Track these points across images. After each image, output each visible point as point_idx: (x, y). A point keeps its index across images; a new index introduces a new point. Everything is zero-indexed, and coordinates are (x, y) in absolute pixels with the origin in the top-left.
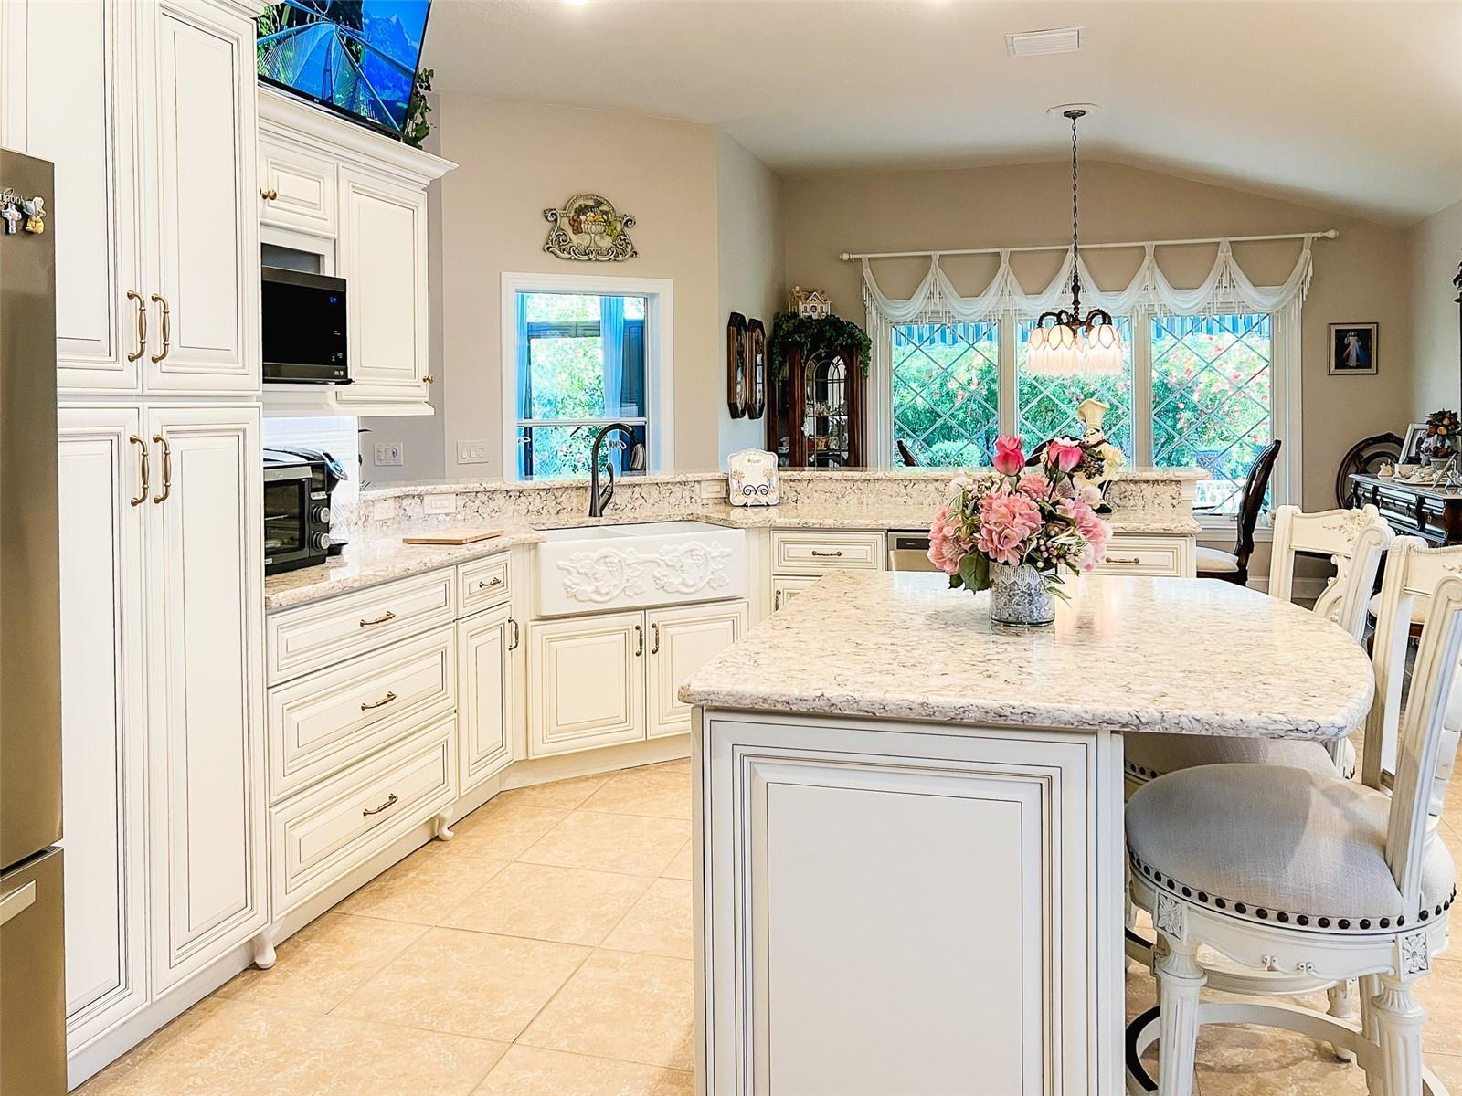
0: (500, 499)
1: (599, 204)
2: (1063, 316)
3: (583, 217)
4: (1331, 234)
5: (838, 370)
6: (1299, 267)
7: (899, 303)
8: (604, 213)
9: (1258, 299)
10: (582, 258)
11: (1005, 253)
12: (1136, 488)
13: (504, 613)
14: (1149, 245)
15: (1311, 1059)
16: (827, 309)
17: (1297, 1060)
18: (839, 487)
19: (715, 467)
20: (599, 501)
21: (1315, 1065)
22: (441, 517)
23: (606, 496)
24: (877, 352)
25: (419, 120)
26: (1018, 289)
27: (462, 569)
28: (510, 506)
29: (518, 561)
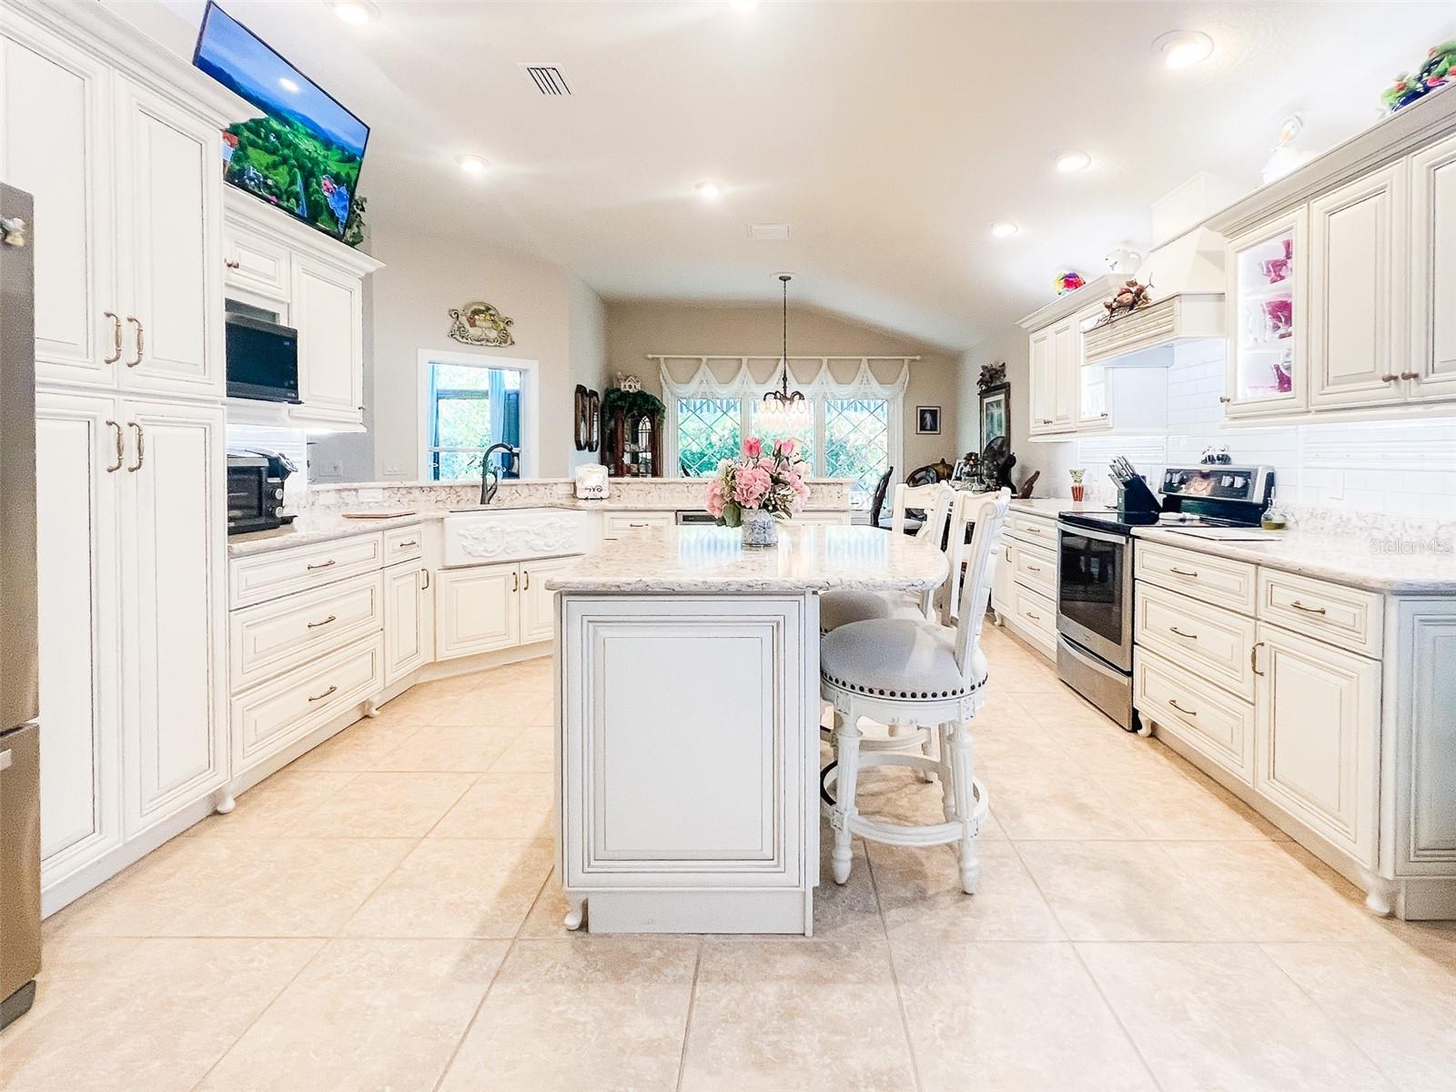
0: (416, 493)
1: (488, 309)
2: (778, 394)
3: (476, 317)
4: (918, 358)
5: (645, 425)
6: (902, 374)
7: (682, 386)
8: (491, 315)
9: (882, 391)
10: (475, 342)
11: (745, 359)
12: (818, 487)
13: (419, 564)
14: (825, 359)
15: (913, 784)
16: (638, 387)
17: (906, 785)
18: (647, 487)
19: (567, 476)
20: (487, 494)
21: (915, 787)
22: (371, 504)
23: (492, 491)
24: (668, 413)
25: (355, 230)
26: (752, 379)
27: (388, 533)
28: (423, 497)
29: (430, 531)
